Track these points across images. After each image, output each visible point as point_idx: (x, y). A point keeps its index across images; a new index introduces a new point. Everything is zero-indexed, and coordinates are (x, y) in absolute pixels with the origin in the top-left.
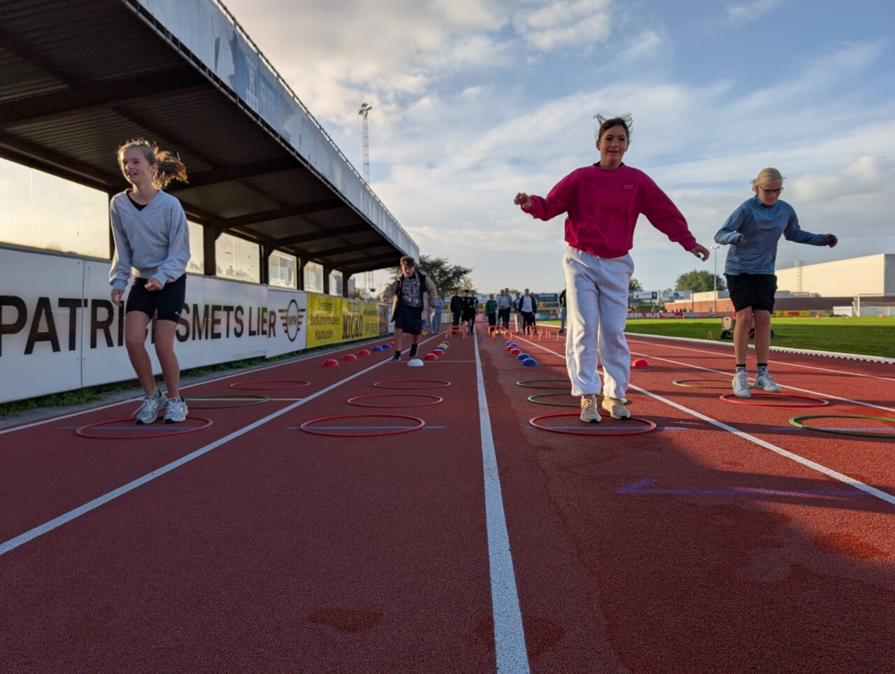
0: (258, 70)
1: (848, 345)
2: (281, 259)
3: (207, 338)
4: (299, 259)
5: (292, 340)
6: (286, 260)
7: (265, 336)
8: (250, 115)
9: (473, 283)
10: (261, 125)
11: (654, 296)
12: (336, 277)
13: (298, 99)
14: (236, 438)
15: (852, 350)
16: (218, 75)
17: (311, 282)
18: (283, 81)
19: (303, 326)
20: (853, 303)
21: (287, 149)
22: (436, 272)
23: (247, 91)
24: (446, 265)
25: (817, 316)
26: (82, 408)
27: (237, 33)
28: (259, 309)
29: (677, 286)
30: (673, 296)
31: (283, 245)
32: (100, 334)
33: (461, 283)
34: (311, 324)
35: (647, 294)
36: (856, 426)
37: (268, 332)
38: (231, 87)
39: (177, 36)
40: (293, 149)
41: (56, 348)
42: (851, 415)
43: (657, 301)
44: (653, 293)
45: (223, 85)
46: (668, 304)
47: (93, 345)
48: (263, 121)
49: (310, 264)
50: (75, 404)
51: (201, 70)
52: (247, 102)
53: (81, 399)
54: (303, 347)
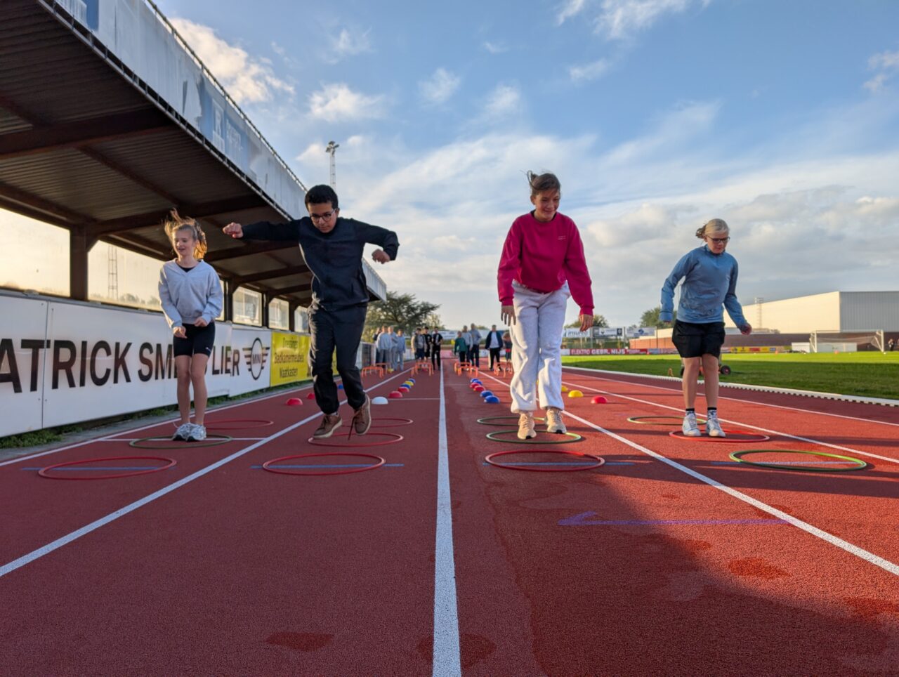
0: (225, 112)
1: (798, 382)
2: (246, 296)
3: (169, 377)
4: (265, 296)
5: (256, 379)
6: (251, 297)
7: (228, 375)
8: (217, 156)
9: (440, 319)
10: (227, 165)
11: (619, 332)
12: (302, 314)
13: (264, 139)
14: (199, 477)
15: (803, 387)
16: (185, 117)
17: (276, 318)
18: (250, 122)
19: (267, 365)
20: (810, 339)
21: (253, 188)
22: (404, 308)
23: (214, 132)
24: (414, 301)
25: (776, 352)
26: (43, 449)
27: (204, 77)
28: (223, 347)
29: (642, 323)
30: (637, 332)
31: (248, 282)
32: (62, 374)
33: (428, 320)
34: (275, 362)
35: (613, 330)
36: (790, 461)
37: (231, 371)
38: (198, 129)
39: (144, 80)
40: (259, 189)
41: (18, 389)
42: (787, 450)
43: (622, 337)
44: (618, 329)
45: (189, 126)
46: (633, 340)
47: (55, 386)
48: (229, 162)
49: (275, 301)
50: (36, 445)
51: (168, 113)
52: (213, 143)
53: (41, 440)
54: (266, 385)
